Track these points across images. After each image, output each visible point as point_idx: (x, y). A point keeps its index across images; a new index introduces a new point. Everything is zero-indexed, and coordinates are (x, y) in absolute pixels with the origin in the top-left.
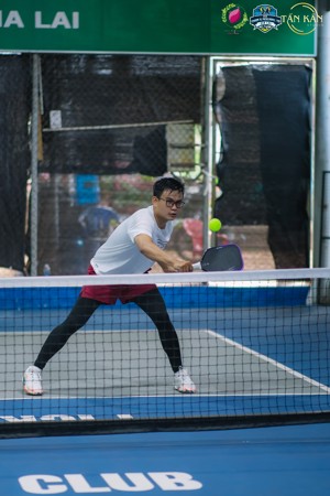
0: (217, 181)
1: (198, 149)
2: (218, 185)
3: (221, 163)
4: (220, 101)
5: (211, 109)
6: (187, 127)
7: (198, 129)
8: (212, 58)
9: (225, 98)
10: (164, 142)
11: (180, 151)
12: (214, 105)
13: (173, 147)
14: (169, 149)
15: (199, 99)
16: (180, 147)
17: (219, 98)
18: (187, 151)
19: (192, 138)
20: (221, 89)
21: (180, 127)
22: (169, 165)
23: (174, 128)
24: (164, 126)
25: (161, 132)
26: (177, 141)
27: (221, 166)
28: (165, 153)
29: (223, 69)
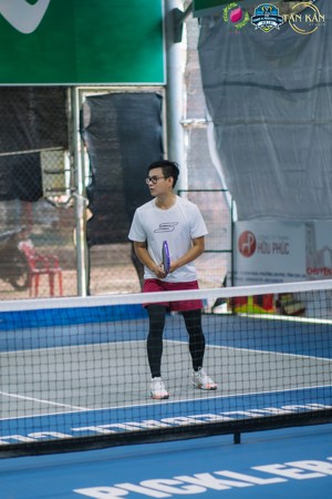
0: (87, 203)
1: (68, 174)
2: (88, 207)
3: (90, 186)
4: (87, 128)
5: (79, 135)
6: (58, 153)
7: (67, 155)
8: (77, 89)
9: (91, 125)
10: (39, 169)
11: (53, 176)
12: (81, 132)
13: (47, 172)
14: (44, 175)
15: (66, 127)
16: (53, 173)
17: (86, 125)
18: (59, 177)
19: (62, 163)
20: (87, 117)
21: (52, 154)
22: (44, 190)
23: (46, 155)
24: (39, 153)
25: (36, 159)
26: (50, 167)
27: (90, 189)
28: (40, 179)
29: (88, 98)
